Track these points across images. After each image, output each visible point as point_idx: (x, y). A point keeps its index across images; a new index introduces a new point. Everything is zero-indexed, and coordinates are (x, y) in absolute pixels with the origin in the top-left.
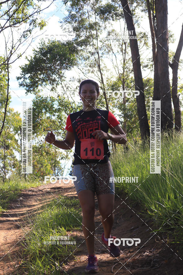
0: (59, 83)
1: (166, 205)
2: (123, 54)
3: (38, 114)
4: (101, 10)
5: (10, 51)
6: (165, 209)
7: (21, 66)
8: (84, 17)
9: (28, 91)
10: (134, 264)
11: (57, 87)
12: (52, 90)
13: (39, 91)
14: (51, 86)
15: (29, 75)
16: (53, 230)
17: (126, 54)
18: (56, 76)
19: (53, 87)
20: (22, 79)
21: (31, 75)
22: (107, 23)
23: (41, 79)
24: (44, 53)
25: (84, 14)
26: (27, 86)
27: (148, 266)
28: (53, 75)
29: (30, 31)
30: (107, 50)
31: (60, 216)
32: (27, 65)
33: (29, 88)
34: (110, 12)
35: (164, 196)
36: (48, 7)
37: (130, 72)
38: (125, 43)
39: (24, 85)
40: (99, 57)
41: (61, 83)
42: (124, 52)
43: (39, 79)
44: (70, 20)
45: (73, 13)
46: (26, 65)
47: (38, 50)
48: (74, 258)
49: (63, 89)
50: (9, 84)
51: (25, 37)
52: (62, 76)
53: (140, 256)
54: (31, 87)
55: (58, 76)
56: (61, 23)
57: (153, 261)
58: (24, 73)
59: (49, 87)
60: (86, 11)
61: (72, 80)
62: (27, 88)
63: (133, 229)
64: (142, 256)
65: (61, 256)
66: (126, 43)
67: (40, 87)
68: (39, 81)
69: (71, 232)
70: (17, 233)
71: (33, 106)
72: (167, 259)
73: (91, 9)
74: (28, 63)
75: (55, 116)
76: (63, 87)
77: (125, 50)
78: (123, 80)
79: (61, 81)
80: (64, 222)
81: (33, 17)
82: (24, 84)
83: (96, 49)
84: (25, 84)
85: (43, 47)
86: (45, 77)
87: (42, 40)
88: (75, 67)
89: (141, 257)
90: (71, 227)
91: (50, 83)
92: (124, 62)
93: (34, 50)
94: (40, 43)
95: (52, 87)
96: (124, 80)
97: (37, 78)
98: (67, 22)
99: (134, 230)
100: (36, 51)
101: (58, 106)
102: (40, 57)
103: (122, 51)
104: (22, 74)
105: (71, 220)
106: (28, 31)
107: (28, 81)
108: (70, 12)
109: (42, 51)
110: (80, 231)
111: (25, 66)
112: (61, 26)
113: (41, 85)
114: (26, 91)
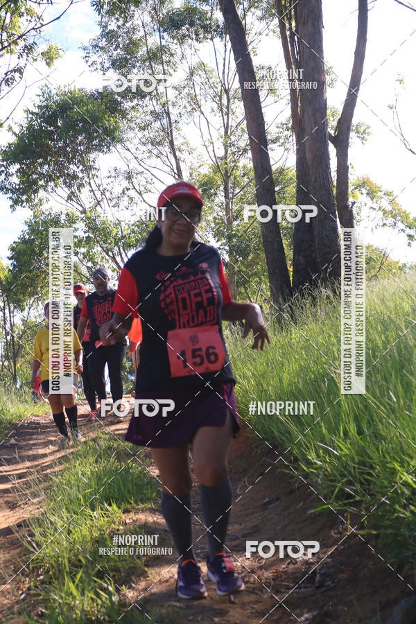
0: (84, 182)
1: (341, 450)
2: (223, 116)
4: (172, 20)
6: (339, 458)
8: (136, 37)
9: (16, 202)
10: (277, 582)
11: (80, 191)
12: (70, 198)
13: (40, 200)
14: (66, 189)
15: (17, 166)
16: (93, 510)
17: (230, 115)
18: (78, 167)
19: (72, 192)
22: (186, 46)
23: (43, 174)
24: (49, 117)
25: (134, 29)
27: (308, 585)
28: (71, 166)
29: (19, 70)
30: (189, 108)
31: (105, 480)
32: (12, 144)
34: (192, 24)
35: (333, 430)
36: (59, 17)
37: (240, 153)
38: (227, 92)
39: (7, 189)
40: (170, 123)
41: (90, 183)
42: (226, 111)
44: (103, 43)
45: (110, 28)
47: (36, 110)
48: (146, 572)
49: (94, 194)
51: (9, 85)
52: (91, 168)
53: (289, 564)
55: (81, 167)
56: (84, 49)
57: (319, 574)
58: (5, 163)
59: (63, 192)
60: (141, 24)
61: (113, 175)
62: (15, 196)
63: (268, 502)
64: (294, 564)
65: (116, 570)
66: (229, 90)
67: (42, 193)
68: (41, 180)
69: (132, 515)
71: (28, 235)
72: (350, 569)
73: (150, 19)
74: (13, 139)
75: (79, 256)
76: (92, 191)
77: (228, 107)
78: (225, 172)
79: (88, 177)
80: (114, 491)
81: (24, 39)
82: (7, 186)
83: (163, 105)
87: (44, 89)
88: (119, 146)
89: (291, 566)
90: (131, 504)
91: (65, 183)
92: (226, 132)
93: (27, 111)
94: (39, 96)
95: (69, 192)
96: (227, 172)
98: (97, 49)
99: (271, 506)
101: (85, 232)
103: (221, 110)
105: (130, 488)
106: (15, 71)
107: (15, 180)
108: (106, 27)
110: (152, 511)
111: (7, 147)
112: (86, 57)
113: (45, 189)
114: (11, 203)
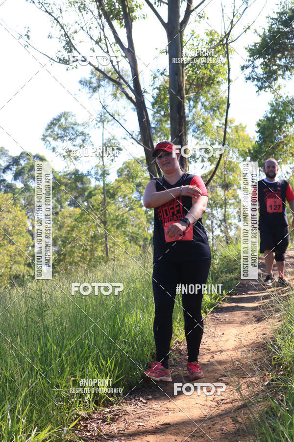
3: (280, 127)
5: (230, 21)
7: (247, 47)
20: (250, 69)
21: (264, 61)
26: (258, 80)
33: (262, 84)
43: (279, 66)
46: (256, 44)
50: (231, 78)
54: (265, 82)
70: (257, 330)
84: (255, 77)
85: (284, 10)
86: (288, 63)
97: (276, 65)
100: (272, 19)
102: (279, 28)
104: (249, 60)
109: (282, 18)
